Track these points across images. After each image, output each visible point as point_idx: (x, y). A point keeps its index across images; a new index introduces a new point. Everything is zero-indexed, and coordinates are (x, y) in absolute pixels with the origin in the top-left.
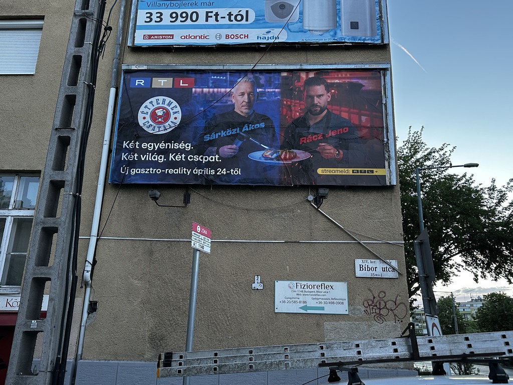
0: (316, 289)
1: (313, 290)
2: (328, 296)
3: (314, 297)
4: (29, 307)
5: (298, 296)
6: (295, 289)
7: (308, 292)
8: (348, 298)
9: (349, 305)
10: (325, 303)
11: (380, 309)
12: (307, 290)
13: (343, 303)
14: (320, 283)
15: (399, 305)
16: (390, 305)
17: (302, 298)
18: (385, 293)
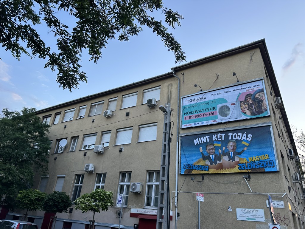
0: (252, 212)
1: (250, 212)
2: (257, 214)
3: (251, 215)
4: (159, 215)
5: (245, 214)
6: (244, 211)
7: (249, 213)
8: (265, 215)
9: (265, 218)
10: (256, 217)
11: (278, 220)
12: (248, 212)
13: (263, 218)
14: (253, 210)
15: (286, 219)
16: (282, 219)
17: (247, 215)
18: (279, 214)
